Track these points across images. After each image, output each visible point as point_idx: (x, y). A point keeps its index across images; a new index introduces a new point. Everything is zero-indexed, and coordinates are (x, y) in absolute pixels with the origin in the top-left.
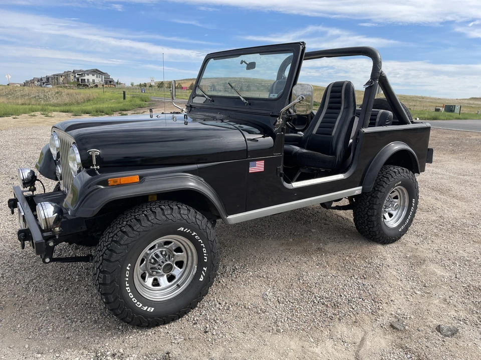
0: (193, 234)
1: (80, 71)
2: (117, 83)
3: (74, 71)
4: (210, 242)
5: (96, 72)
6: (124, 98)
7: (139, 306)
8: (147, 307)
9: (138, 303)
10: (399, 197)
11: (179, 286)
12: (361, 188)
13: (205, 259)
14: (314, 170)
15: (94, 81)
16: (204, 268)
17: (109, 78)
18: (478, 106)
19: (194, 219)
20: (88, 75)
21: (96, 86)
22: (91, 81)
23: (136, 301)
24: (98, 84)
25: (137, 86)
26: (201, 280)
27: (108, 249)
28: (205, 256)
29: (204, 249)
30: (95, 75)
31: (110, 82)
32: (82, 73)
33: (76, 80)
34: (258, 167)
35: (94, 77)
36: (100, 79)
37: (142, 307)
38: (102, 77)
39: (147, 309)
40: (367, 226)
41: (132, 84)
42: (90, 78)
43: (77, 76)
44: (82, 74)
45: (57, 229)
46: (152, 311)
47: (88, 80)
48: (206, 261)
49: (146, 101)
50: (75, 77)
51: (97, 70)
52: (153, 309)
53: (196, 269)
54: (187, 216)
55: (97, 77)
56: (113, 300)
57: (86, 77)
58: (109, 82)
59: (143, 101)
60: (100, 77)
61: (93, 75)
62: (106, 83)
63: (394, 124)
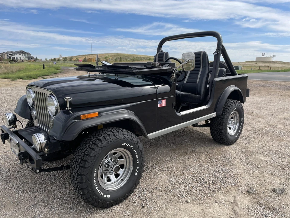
0: (130, 147)
1: (11, 52)
2: (36, 59)
3: (7, 52)
4: (140, 151)
5: (22, 52)
6: (44, 68)
7: (102, 195)
8: (106, 195)
9: (101, 193)
10: (234, 117)
11: (122, 180)
12: (215, 113)
13: (138, 162)
14: (189, 104)
15: (20, 58)
16: (137, 168)
17: (31, 56)
18: (251, 66)
19: (131, 137)
20: (16, 54)
21: (23, 61)
22: (19, 58)
23: (100, 192)
24: (23, 60)
25: (50, 60)
26: (136, 175)
27: (82, 160)
28: (138, 160)
29: (137, 156)
30: (21, 54)
31: (32, 58)
32: (13, 53)
33: (8, 58)
34: (163, 103)
35: (21, 56)
36: (25, 57)
37: (103, 195)
38: (26, 56)
39: (107, 196)
40: (219, 135)
41: (46, 59)
42: (18, 56)
43: (9, 55)
44: (12, 54)
45: (46, 150)
46: (109, 197)
47: (17, 58)
48: (138, 163)
49: (58, 70)
50: (8, 56)
51: (22, 51)
52: (110, 196)
53: (132, 169)
54: (127, 136)
55: (23, 56)
56: (87, 192)
57: (15, 56)
58: (31, 58)
59: (56, 69)
60: (24, 56)
61: (20, 54)
62: (29, 59)
63: (227, 75)
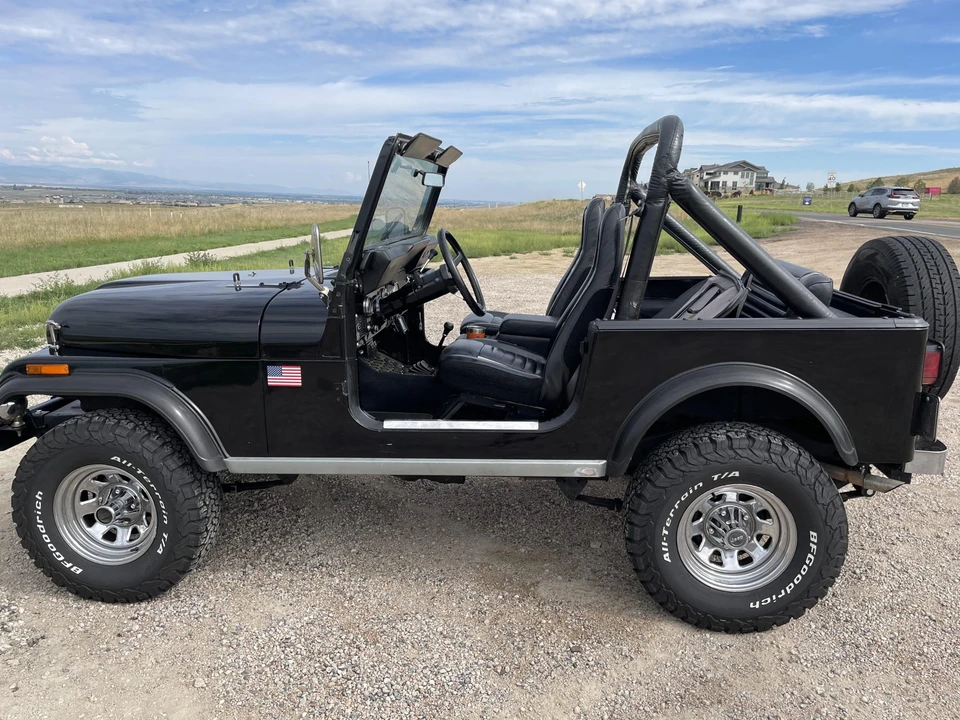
1: (713, 167)
2: (782, 185)
3: (701, 168)
5: (743, 167)
7: (59, 559)
8: (71, 564)
9: (58, 553)
15: (735, 184)
17: (766, 177)
20: (726, 173)
21: (739, 193)
22: (730, 184)
23: (54, 549)
24: (742, 190)
25: (820, 189)
30: (740, 173)
31: (767, 185)
32: (716, 171)
33: (702, 184)
35: (737, 178)
36: (748, 180)
38: (752, 176)
39: (72, 567)
41: (810, 187)
42: (729, 179)
43: (705, 177)
44: (715, 173)
46: (78, 572)
47: (725, 183)
50: (701, 178)
51: (745, 163)
52: (80, 570)
55: (742, 176)
57: (722, 178)
58: (765, 185)
60: (747, 177)
61: (736, 173)
62: (759, 188)
